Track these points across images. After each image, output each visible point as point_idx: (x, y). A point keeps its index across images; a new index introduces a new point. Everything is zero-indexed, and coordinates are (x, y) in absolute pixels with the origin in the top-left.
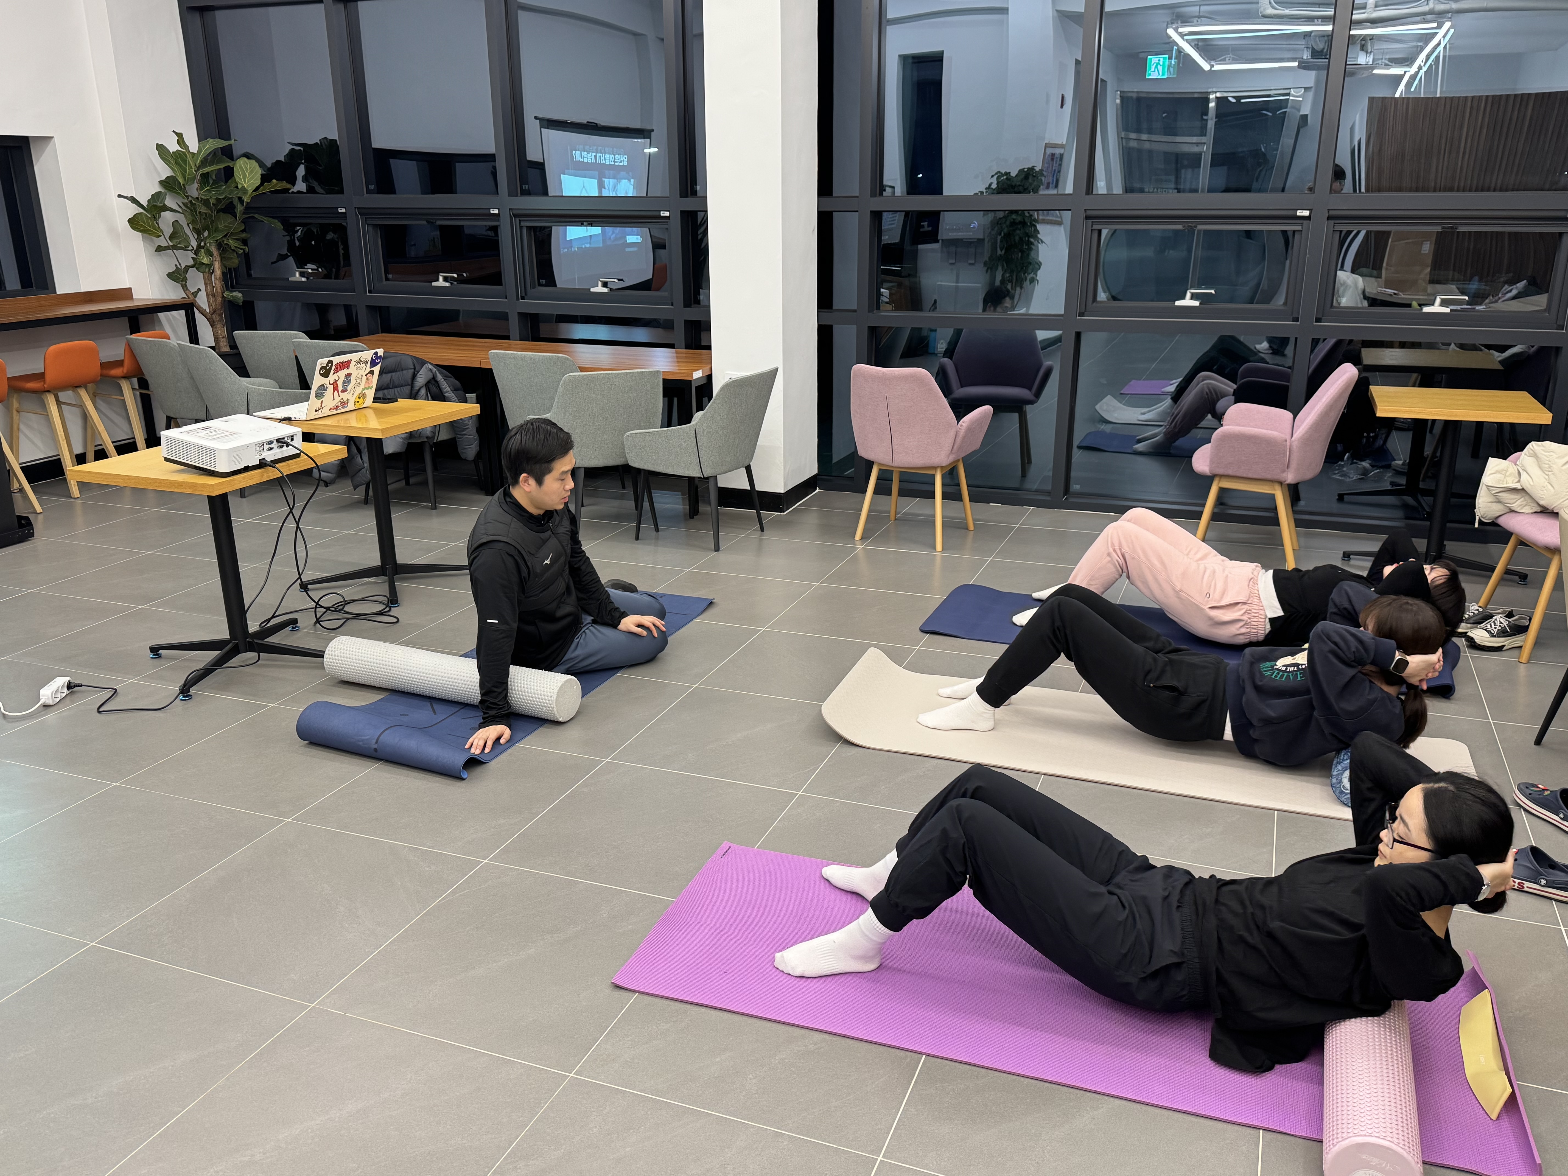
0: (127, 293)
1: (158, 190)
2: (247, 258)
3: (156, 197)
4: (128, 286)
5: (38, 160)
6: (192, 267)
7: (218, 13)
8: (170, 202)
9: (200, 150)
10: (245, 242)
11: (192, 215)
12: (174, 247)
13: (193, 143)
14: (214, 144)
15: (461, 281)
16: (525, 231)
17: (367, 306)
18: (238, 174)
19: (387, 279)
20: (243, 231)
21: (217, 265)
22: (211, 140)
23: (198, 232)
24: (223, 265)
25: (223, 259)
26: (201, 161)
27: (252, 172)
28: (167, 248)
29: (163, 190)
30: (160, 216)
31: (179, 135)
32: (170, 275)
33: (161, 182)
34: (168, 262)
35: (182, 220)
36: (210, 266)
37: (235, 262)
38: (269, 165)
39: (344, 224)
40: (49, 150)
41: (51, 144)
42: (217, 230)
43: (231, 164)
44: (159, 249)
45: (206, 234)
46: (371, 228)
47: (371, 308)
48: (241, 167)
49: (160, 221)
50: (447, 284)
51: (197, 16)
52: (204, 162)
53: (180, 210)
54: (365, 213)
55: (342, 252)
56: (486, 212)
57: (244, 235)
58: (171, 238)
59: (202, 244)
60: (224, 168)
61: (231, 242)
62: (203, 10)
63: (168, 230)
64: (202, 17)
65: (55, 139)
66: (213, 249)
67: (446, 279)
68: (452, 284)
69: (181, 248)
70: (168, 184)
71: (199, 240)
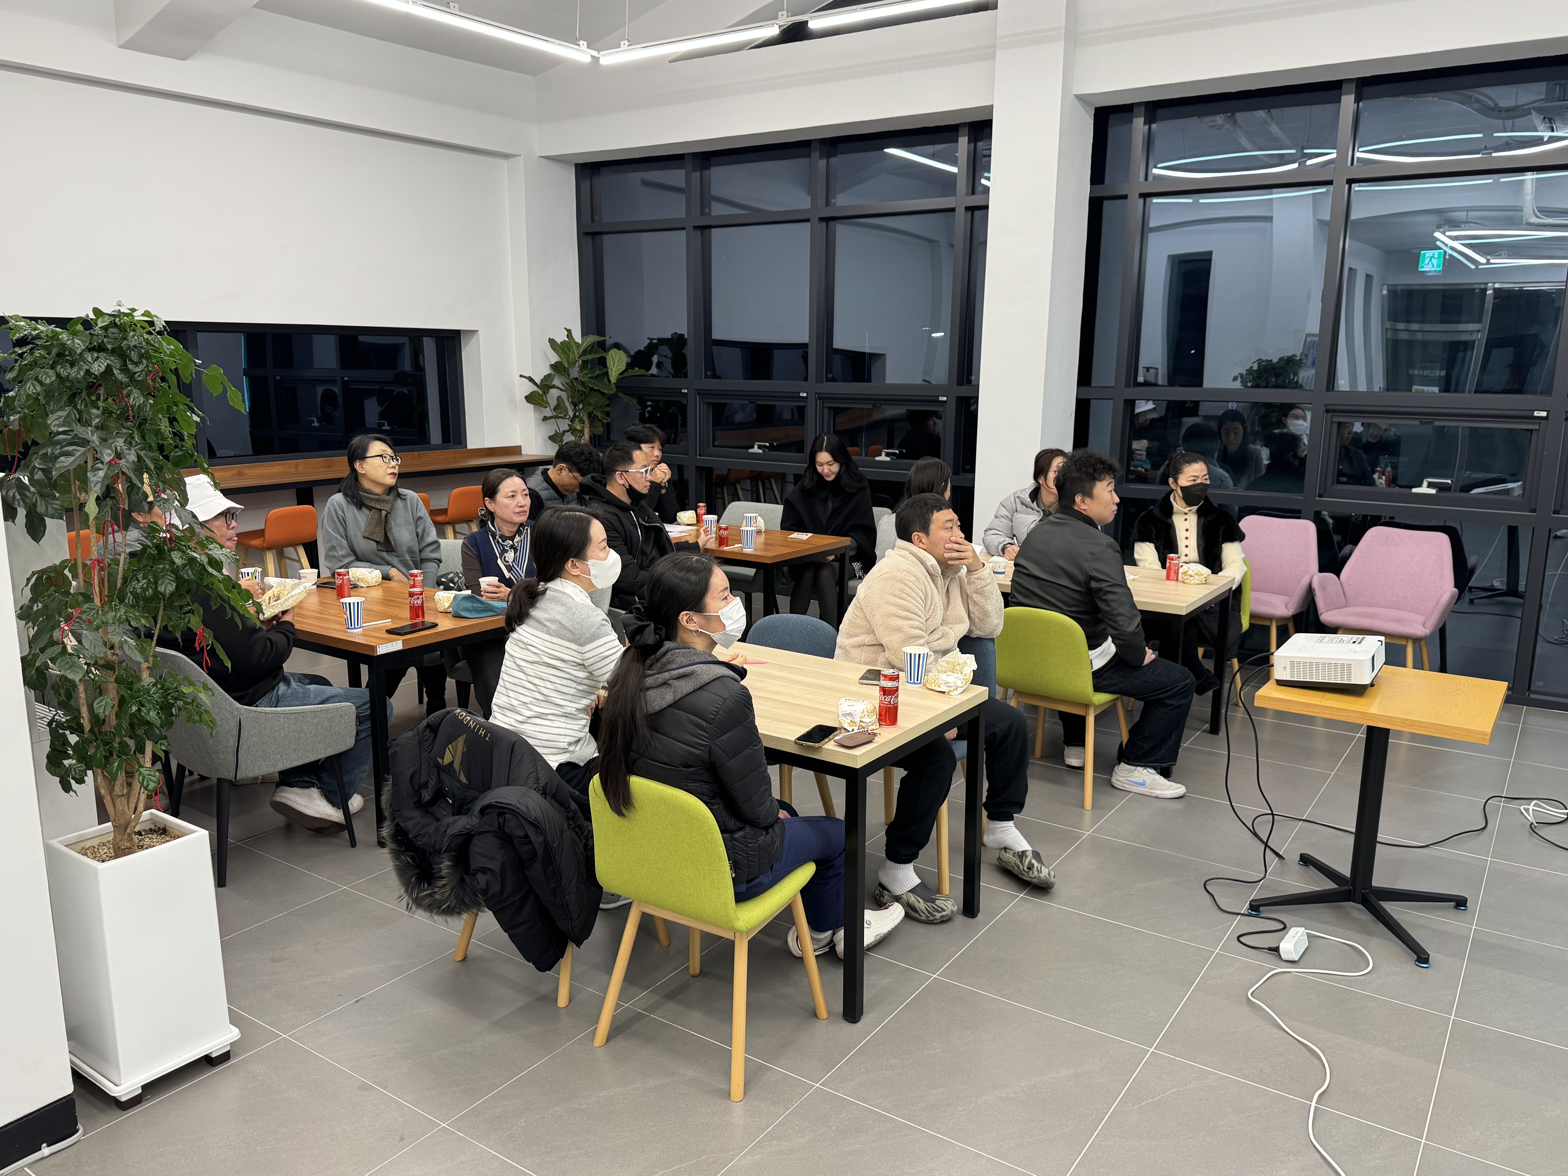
0: (517, 450)
1: (549, 372)
2: (608, 427)
3: (547, 378)
4: (519, 445)
5: (465, 348)
6: (568, 431)
7: (605, 237)
8: (557, 382)
9: (583, 342)
10: (608, 414)
11: (572, 392)
12: (556, 417)
13: (577, 337)
14: (593, 339)
15: (772, 448)
16: (826, 411)
17: (697, 467)
18: (609, 362)
19: (714, 446)
20: (608, 406)
21: (586, 431)
22: (592, 336)
23: (575, 405)
24: (591, 431)
25: (591, 426)
26: (583, 351)
27: (620, 360)
28: (551, 418)
29: (553, 373)
30: (548, 392)
31: (569, 331)
32: (551, 438)
33: (552, 366)
34: (551, 428)
35: (564, 395)
36: (582, 431)
37: (600, 430)
38: (633, 353)
39: (685, 402)
40: (474, 340)
41: (476, 335)
42: (589, 404)
43: (604, 355)
44: (545, 419)
45: (581, 406)
46: (705, 405)
47: (699, 469)
48: (612, 356)
49: (548, 396)
50: (760, 451)
51: (590, 239)
52: (585, 353)
53: (563, 388)
54: (703, 393)
55: (680, 422)
56: (796, 395)
57: (608, 409)
58: (555, 409)
59: (577, 414)
60: (599, 358)
61: (599, 414)
62: (594, 235)
63: (553, 403)
64: (593, 239)
65: (480, 332)
66: (585, 419)
67: (759, 447)
68: (764, 451)
69: (561, 417)
70: (555, 367)
71: (575, 410)
